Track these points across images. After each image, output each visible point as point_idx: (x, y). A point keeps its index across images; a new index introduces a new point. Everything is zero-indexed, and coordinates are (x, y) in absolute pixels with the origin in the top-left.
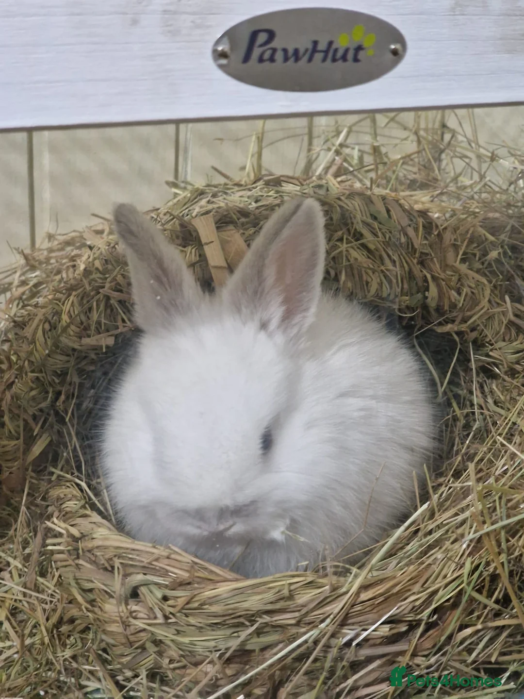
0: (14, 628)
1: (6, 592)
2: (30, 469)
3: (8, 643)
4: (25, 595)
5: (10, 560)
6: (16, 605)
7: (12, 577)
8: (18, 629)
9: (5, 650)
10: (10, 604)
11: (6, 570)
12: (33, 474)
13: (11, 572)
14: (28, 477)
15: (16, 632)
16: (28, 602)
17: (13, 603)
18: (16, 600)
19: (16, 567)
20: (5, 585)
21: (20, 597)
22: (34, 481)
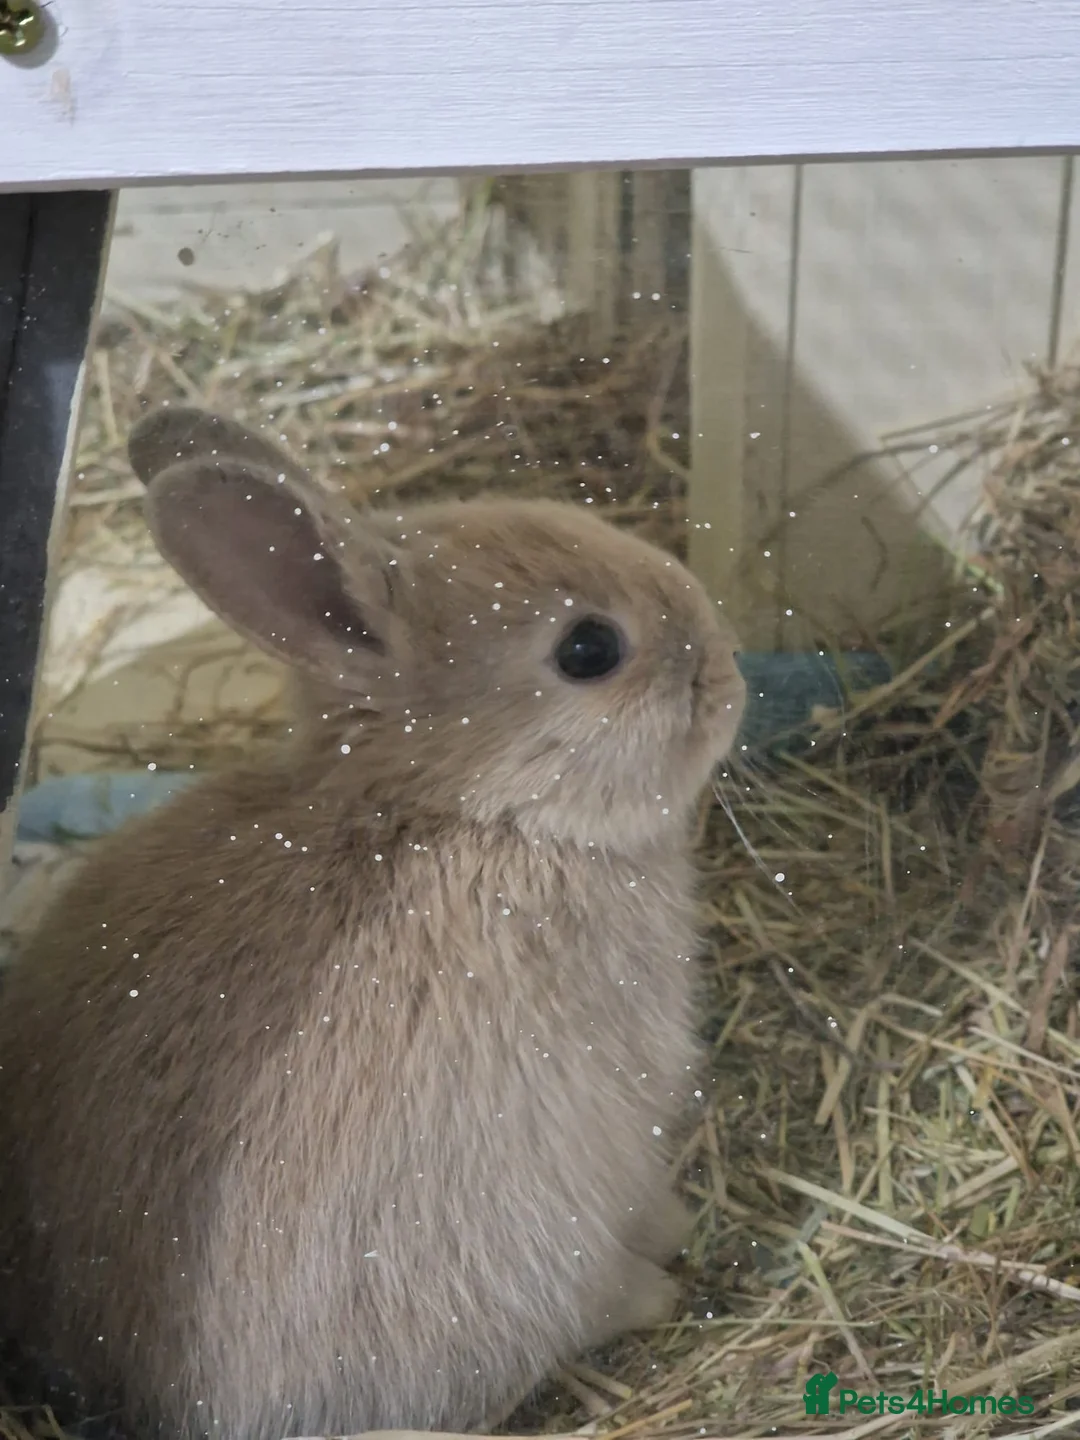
0: (1005, 1125)
1: (985, 1052)
2: (1050, 814)
3: (994, 1154)
4: (1023, 1060)
5: (990, 989)
6: (1009, 1079)
7: (995, 1023)
8: (1013, 1127)
9: (987, 1166)
10: (994, 1077)
11: (980, 1009)
12: (1056, 824)
13: (991, 1014)
14: (1045, 829)
15: (1011, 1134)
16: (1030, 1077)
17: (1000, 1075)
18: (1006, 1071)
19: (1003, 1006)
20: (983, 1039)
21: (1015, 1066)
22: (1058, 838)
